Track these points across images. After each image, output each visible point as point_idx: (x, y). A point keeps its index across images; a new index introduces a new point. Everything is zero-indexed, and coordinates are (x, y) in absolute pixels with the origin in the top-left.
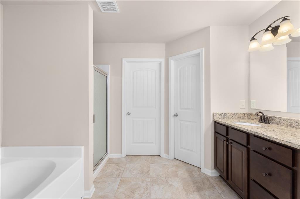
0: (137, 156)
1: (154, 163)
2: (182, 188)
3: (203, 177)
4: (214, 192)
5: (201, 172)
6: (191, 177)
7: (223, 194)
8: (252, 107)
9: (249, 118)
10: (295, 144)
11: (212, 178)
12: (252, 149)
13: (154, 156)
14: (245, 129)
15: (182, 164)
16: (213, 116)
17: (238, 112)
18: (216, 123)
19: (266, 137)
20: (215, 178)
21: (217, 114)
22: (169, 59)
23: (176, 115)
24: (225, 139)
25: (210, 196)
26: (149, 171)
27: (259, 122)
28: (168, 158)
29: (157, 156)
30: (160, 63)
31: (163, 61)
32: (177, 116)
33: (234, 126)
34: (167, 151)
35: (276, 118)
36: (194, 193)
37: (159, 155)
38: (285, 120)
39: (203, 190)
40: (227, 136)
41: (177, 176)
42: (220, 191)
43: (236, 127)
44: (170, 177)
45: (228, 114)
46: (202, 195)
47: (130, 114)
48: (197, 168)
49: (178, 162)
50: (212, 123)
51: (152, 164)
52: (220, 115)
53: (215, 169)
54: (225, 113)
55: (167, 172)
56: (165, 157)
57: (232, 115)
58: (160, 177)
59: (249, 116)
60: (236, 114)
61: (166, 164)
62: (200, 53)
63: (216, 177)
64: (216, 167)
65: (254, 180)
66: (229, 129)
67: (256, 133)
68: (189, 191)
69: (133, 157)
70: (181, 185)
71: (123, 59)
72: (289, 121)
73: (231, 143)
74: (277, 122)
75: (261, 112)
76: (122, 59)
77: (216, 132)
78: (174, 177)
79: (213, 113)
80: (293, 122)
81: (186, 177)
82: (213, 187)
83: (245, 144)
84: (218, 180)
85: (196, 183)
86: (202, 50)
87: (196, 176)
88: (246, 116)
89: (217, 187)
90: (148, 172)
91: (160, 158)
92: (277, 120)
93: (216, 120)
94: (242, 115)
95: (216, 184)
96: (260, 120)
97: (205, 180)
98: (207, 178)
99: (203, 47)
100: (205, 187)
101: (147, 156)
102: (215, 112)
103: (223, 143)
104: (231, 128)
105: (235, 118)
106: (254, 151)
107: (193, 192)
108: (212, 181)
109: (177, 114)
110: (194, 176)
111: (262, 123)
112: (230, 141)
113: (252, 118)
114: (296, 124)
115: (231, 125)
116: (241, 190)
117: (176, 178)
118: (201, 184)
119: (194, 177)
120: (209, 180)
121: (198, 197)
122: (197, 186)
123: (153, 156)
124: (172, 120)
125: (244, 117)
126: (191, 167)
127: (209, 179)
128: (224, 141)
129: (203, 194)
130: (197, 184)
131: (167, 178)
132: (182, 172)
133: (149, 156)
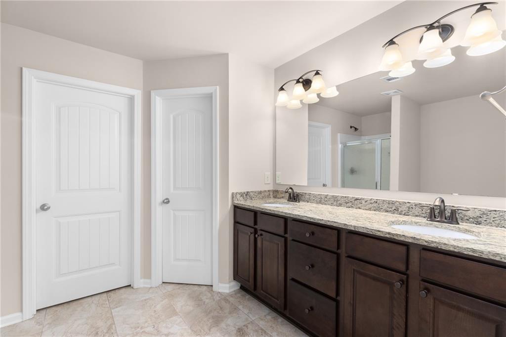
0: (71, 304)
1: (120, 306)
2: (190, 331)
3: (218, 298)
4: (239, 316)
5: (214, 292)
6: (199, 305)
7: (251, 313)
8: (277, 182)
9: (275, 197)
10: (341, 224)
11: (231, 296)
12: (290, 238)
13: (117, 291)
14: (282, 212)
15: (179, 288)
16: (233, 198)
17: (263, 189)
18: (236, 208)
19: (309, 220)
20: (235, 294)
21: (238, 195)
22: (153, 93)
23: (166, 201)
24: (253, 230)
25: (235, 324)
26: (114, 326)
27: (288, 201)
28: (149, 286)
29: (124, 290)
30: (131, 99)
31: (138, 94)
32: (168, 202)
33: (266, 209)
34: (147, 273)
35: (306, 194)
36: (212, 330)
37: (130, 285)
38: (315, 196)
39: (223, 321)
40: (256, 227)
41: (174, 313)
42: (246, 311)
43: (270, 210)
44: (163, 321)
45: (251, 193)
46: (224, 329)
47: (49, 208)
48: (205, 287)
49: (170, 287)
50: (231, 208)
51: (117, 309)
52: (242, 195)
53: (234, 279)
54: (248, 192)
55: (153, 314)
56: (142, 286)
57: (256, 194)
58: (142, 328)
59: (276, 194)
60: (260, 192)
61: (147, 299)
62: (212, 93)
63: (236, 292)
64: (237, 276)
65: (293, 280)
66: (259, 215)
67: (297, 216)
68: (202, 331)
69: (58, 308)
70: (187, 327)
71: (24, 69)
72: (319, 197)
73: (261, 235)
74: (306, 199)
75: (291, 188)
76: (22, 69)
77: (236, 223)
78: (170, 317)
79: (233, 193)
80: (323, 197)
81: (191, 308)
82: (235, 309)
83: (282, 233)
84: (239, 295)
85: (211, 311)
86: (216, 90)
87: (207, 301)
88: (271, 193)
89: (240, 307)
90: (109, 328)
91: (132, 289)
92: (308, 197)
93: (237, 204)
94: (267, 194)
95: (239, 302)
96: (289, 199)
97: (223, 302)
98: (224, 298)
99: (217, 85)
100: (225, 313)
101: (99, 296)
102: (235, 191)
103: (248, 237)
104: (261, 213)
105: (259, 198)
106: (293, 240)
107: (210, 330)
108: (231, 299)
109: (167, 199)
110: (205, 302)
111: (292, 201)
112: (259, 232)
113: (278, 196)
114: (326, 199)
115: (263, 209)
116: (274, 298)
117: (175, 318)
118: (218, 311)
119: (204, 304)
120: (227, 300)
121: (219, 334)
122: (213, 318)
123: (113, 292)
124: (158, 212)
125: (269, 197)
126: (196, 288)
127: (227, 298)
128: (251, 233)
129: (225, 327)
130: (212, 314)
131: (156, 326)
132: (183, 303)
133: (105, 295)
